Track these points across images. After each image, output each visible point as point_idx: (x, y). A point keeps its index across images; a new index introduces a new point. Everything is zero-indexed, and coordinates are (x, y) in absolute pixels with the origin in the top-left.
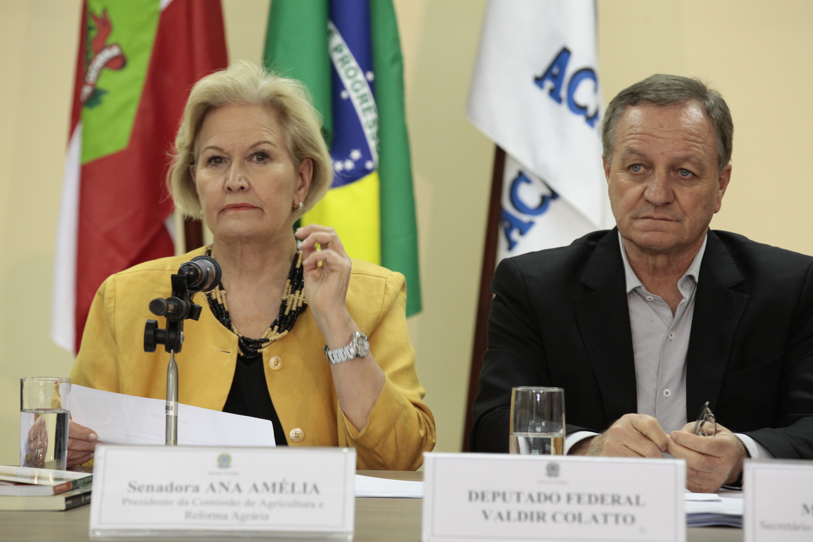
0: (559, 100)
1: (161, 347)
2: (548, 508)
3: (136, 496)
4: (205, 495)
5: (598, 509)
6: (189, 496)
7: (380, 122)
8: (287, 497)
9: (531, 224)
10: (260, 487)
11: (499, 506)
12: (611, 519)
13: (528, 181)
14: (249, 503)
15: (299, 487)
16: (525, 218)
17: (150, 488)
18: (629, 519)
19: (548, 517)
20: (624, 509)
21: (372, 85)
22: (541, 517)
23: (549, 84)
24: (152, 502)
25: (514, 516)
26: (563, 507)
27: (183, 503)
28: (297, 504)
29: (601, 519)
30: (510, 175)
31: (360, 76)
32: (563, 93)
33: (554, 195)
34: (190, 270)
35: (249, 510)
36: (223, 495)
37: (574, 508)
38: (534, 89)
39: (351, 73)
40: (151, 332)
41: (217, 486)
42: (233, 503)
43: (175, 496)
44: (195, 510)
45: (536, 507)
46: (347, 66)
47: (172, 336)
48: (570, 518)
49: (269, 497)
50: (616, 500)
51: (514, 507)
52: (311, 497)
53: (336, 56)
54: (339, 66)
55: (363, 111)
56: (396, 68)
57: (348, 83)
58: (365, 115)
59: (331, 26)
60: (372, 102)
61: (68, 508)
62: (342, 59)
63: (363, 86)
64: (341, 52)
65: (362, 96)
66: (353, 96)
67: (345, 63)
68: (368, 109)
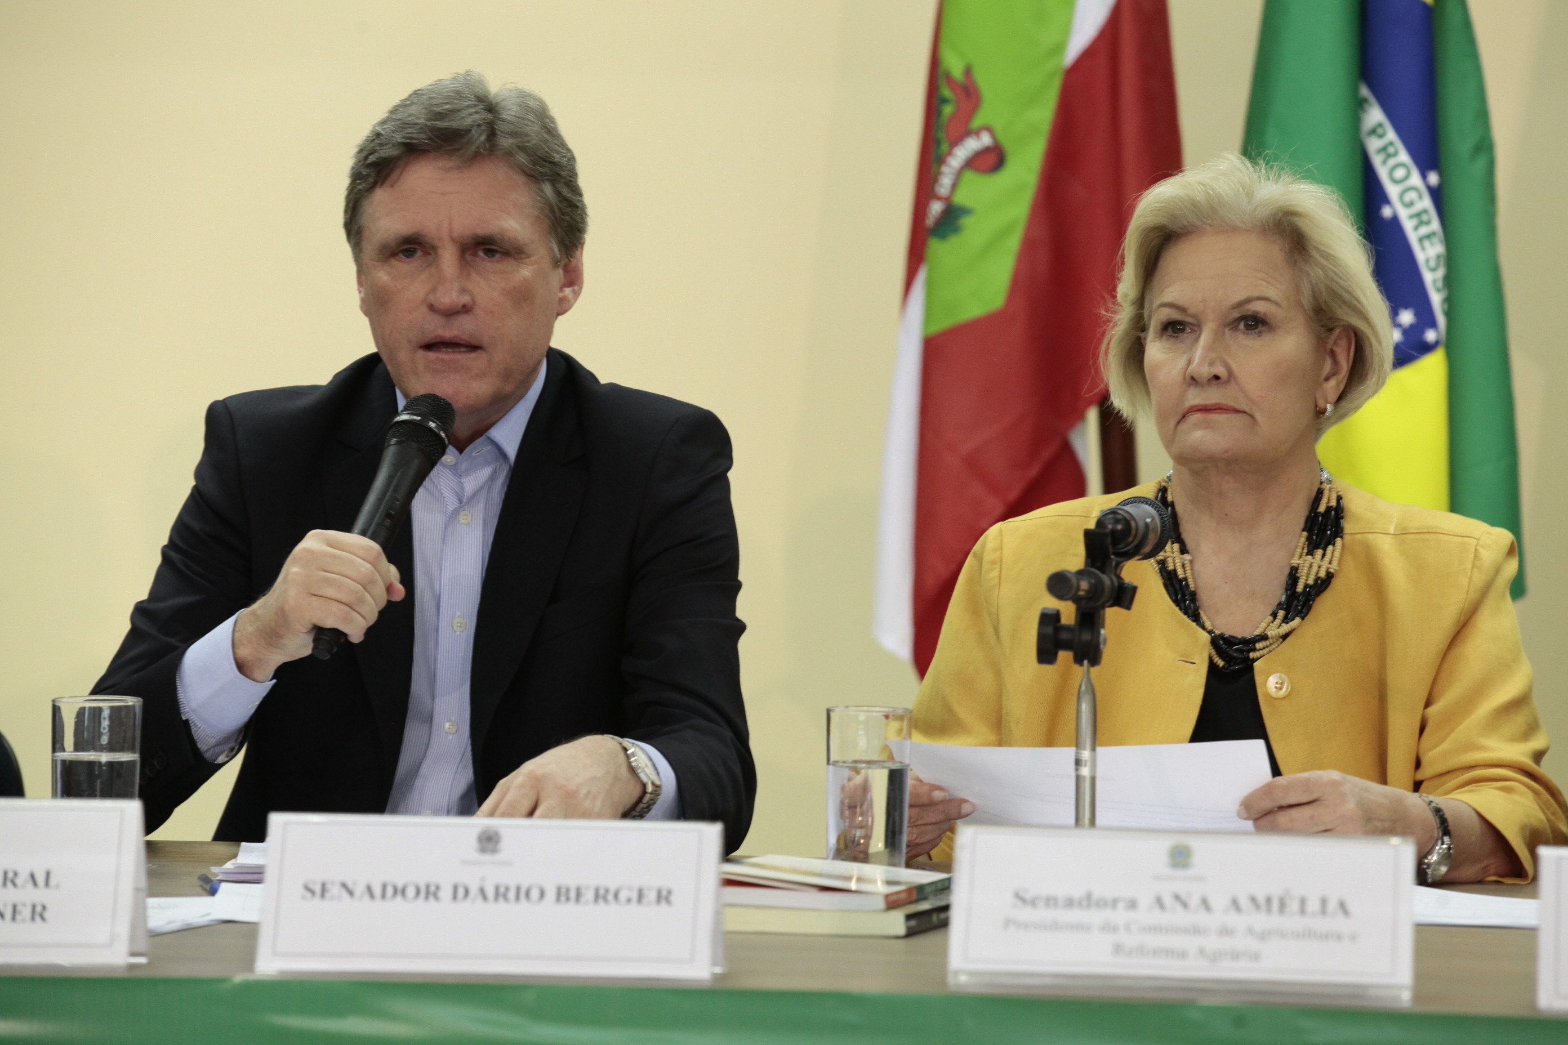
1: (1065, 656)
3: (1027, 914)
4: (1146, 915)
6: (1120, 916)
7: (1450, 260)
8: (1292, 922)
10: (1244, 903)
14: (1225, 931)
15: (1314, 905)
17: (1051, 902)
21: (1437, 195)
24: (1055, 926)
27: (1108, 928)
28: (1308, 934)
31: (1416, 179)
34: (1117, 521)
35: (1226, 943)
36: (1178, 917)
39: (1400, 173)
40: (1049, 630)
41: (1168, 900)
42: (1196, 931)
43: (1094, 917)
44: (1131, 940)
46: (1392, 162)
47: (1086, 637)
49: (1261, 921)
52: (1334, 923)
53: (1373, 145)
54: (1377, 160)
55: (1421, 240)
56: (1479, 166)
57: (1392, 191)
58: (1423, 249)
59: (1365, 91)
60: (1435, 225)
61: (911, 933)
62: (1384, 149)
63: (1420, 197)
64: (1381, 136)
65: (1418, 215)
66: (1403, 214)
67: (1389, 156)
68: (1429, 236)
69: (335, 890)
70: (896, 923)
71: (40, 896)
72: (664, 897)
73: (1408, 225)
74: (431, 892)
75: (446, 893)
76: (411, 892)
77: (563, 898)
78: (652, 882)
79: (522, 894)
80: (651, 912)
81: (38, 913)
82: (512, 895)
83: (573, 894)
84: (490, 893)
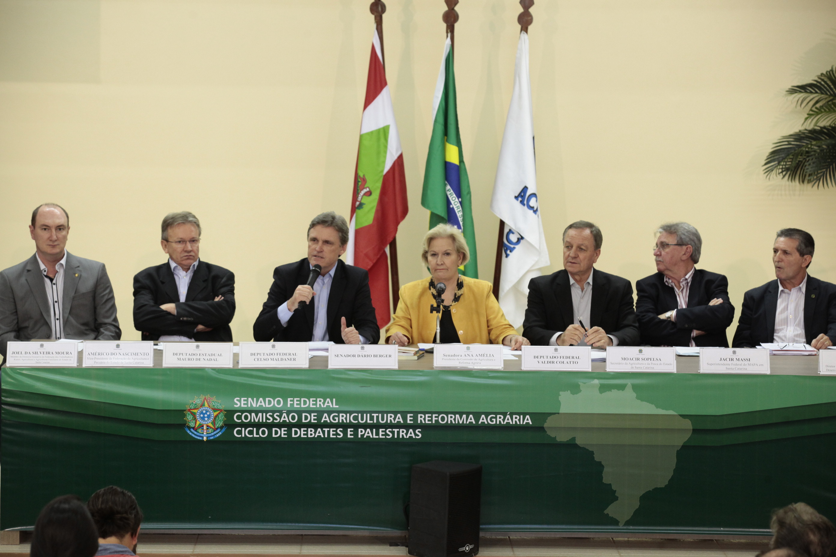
0: (524, 205)
1: (435, 312)
2: (555, 360)
3: (445, 358)
4: (463, 357)
5: (568, 360)
6: (459, 358)
7: (463, 216)
8: (485, 358)
9: (514, 248)
10: (478, 355)
11: (542, 359)
12: (572, 363)
13: (513, 233)
14: (475, 360)
15: (488, 355)
16: (512, 246)
17: (449, 356)
18: (576, 363)
19: (555, 362)
20: (575, 360)
21: (461, 203)
22: (553, 362)
23: (520, 199)
24: (450, 359)
25: (546, 362)
26: (559, 360)
27: (458, 359)
28: (488, 360)
29: (569, 363)
30: (506, 231)
31: (457, 200)
32: (525, 202)
33: (522, 238)
34: (441, 289)
35: (476, 361)
36: (468, 357)
37: (562, 360)
38: (515, 200)
39: (454, 199)
40: (432, 308)
41: (467, 355)
42: (471, 360)
43: (456, 358)
44: (461, 361)
45: (552, 360)
46: (452, 196)
47: (438, 309)
48: (561, 362)
49: (481, 358)
50: (573, 358)
51: (546, 360)
52: (492, 358)
53: (448, 193)
54: (449, 196)
55: (458, 212)
56: (468, 196)
57: (452, 202)
58: (458, 213)
59: (446, 182)
60: (461, 209)
61: (418, 359)
62: (451, 194)
63: (458, 203)
64: (450, 191)
65: (457, 207)
66: (455, 207)
67: (451, 195)
68: (459, 211)
69: (339, 356)
70: (416, 358)
71: (294, 357)
72: (390, 356)
73: (456, 209)
74: (354, 356)
75: (357, 356)
76: (351, 356)
77: (375, 357)
78: (388, 354)
79: (368, 356)
80: (388, 358)
81: (294, 359)
82: (367, 356)
83: (376, 356)
84: (363, 356)
